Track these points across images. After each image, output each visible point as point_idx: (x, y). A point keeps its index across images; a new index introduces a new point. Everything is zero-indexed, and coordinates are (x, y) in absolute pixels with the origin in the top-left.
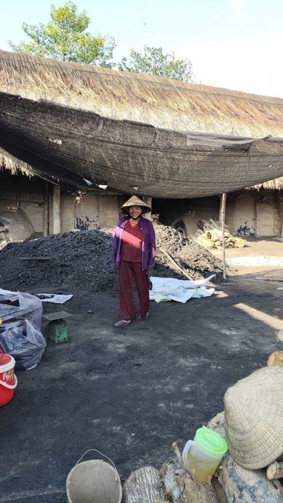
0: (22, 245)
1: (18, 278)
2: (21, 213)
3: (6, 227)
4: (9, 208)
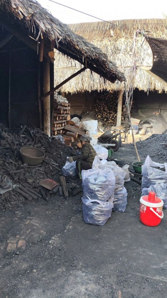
0: (161, 135)
1: (158, 155)
2: (161, 116)
3: (152, 124)
4: (154, 113)
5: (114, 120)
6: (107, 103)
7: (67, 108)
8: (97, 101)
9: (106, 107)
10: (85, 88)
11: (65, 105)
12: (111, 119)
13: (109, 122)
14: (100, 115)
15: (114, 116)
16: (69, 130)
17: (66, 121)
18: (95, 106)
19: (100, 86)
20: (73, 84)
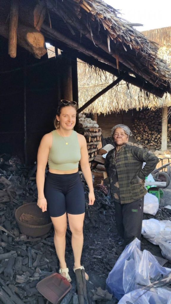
5: (157, 142)
6: (148, 122)
7: (97, 134)
8: (136, 121)
9: (147, 127)
10: (120, 107)
11: (95, 131)
12: (153, 141)
13: (152, 144)
14: (139, 136)
15: (157, 138)
16: (100, 162)
17: (96, 150)
18: (134, 127)
19: (139, 103)
20: (106, 103)
